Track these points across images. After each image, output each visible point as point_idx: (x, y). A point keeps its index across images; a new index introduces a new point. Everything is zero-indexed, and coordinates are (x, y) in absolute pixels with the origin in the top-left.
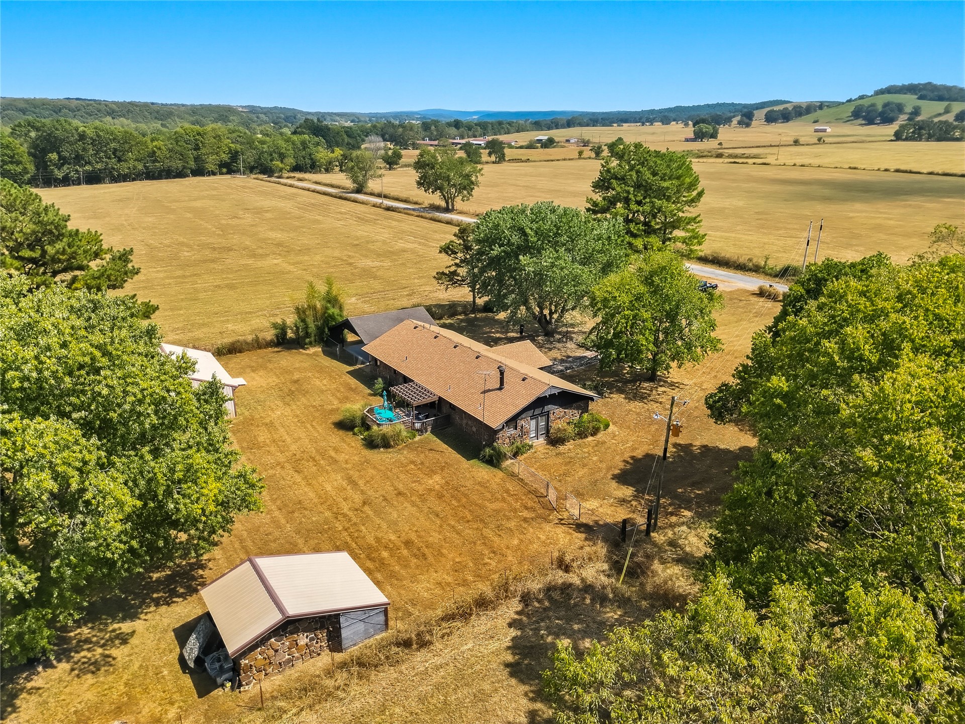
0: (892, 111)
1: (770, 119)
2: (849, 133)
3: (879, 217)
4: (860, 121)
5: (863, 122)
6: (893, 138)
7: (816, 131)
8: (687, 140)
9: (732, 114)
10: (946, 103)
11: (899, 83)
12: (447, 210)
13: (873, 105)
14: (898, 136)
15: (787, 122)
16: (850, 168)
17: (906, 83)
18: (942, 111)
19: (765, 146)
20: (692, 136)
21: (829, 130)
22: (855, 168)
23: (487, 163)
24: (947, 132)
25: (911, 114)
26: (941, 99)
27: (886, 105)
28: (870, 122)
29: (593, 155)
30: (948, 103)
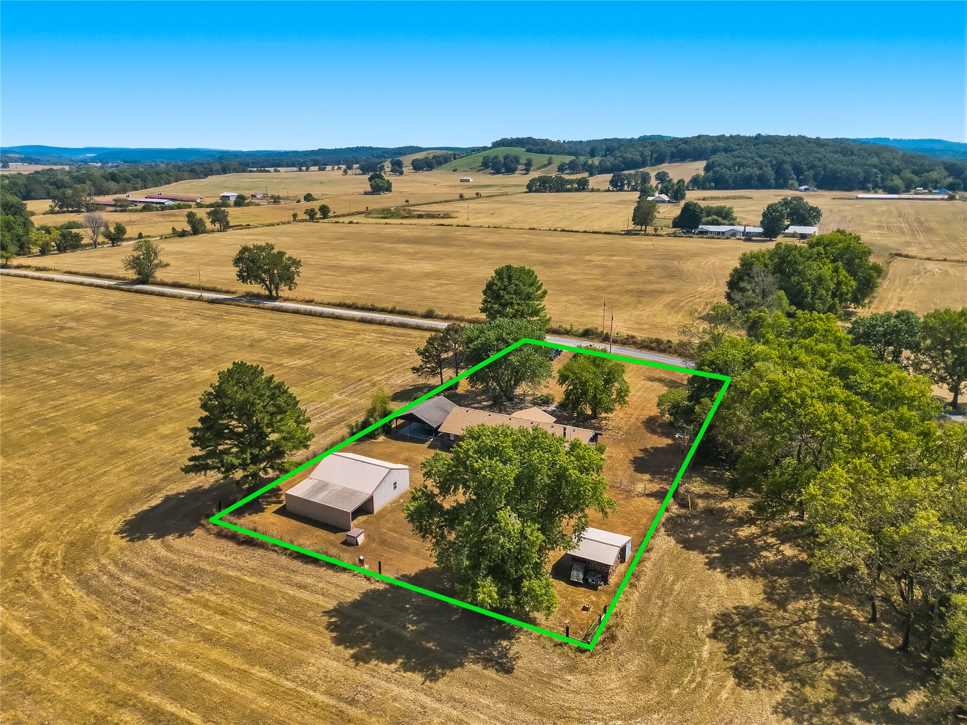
0: (512, 162)
1: (418, 166)
2: (488, 183)
3: (591, 279)
4: (490, 170)
5: (492, 171)
6: (527, 190)
7: (462, 181)
8: (366, 193)
9: (378, 160)
10: (548, 156)
11: (509, 136)
12: (271, 298)
13: (496, 157)
14: (530, 188)
15: (431, 170)
16: (530, 229)
17: (514, 137)
18: (547, 163)
19: (441, 202)
20: (369, 189)
21: (471, 180)
22: (533, 229)
23: (213, 231)
24: (562, 185)
25: (526, 165)
26: (542, 152)
27: (506, 158)
28: (498, 172)
29: (307, 217)
30: (550, 156)
